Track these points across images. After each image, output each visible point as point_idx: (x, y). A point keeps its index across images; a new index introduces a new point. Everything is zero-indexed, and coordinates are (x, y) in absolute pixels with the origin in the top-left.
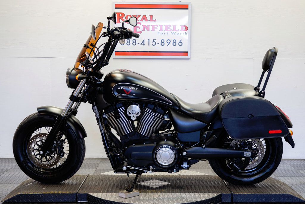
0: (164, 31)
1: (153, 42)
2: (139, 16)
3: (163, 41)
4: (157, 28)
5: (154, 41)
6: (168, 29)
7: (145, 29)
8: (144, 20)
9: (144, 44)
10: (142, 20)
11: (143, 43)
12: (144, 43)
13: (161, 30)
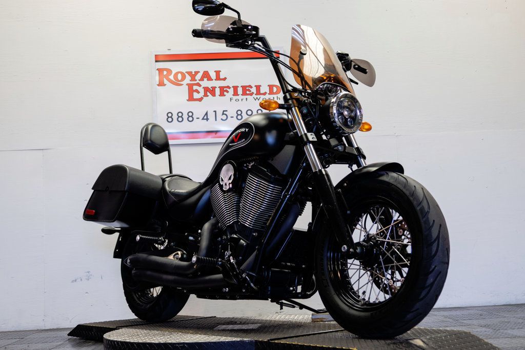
0: (240, 96)
1: (223, 114)
2: (197, 73)
3: (239, 113)
4: (228, 92)
5: (225, 113)
6: (248, 92)
7: (208, 94)
8: (205, 79)
9: (207, 119)
10: (202, 79)
11: (205, 118)
12: (207, 117)
13: (236, 94)
